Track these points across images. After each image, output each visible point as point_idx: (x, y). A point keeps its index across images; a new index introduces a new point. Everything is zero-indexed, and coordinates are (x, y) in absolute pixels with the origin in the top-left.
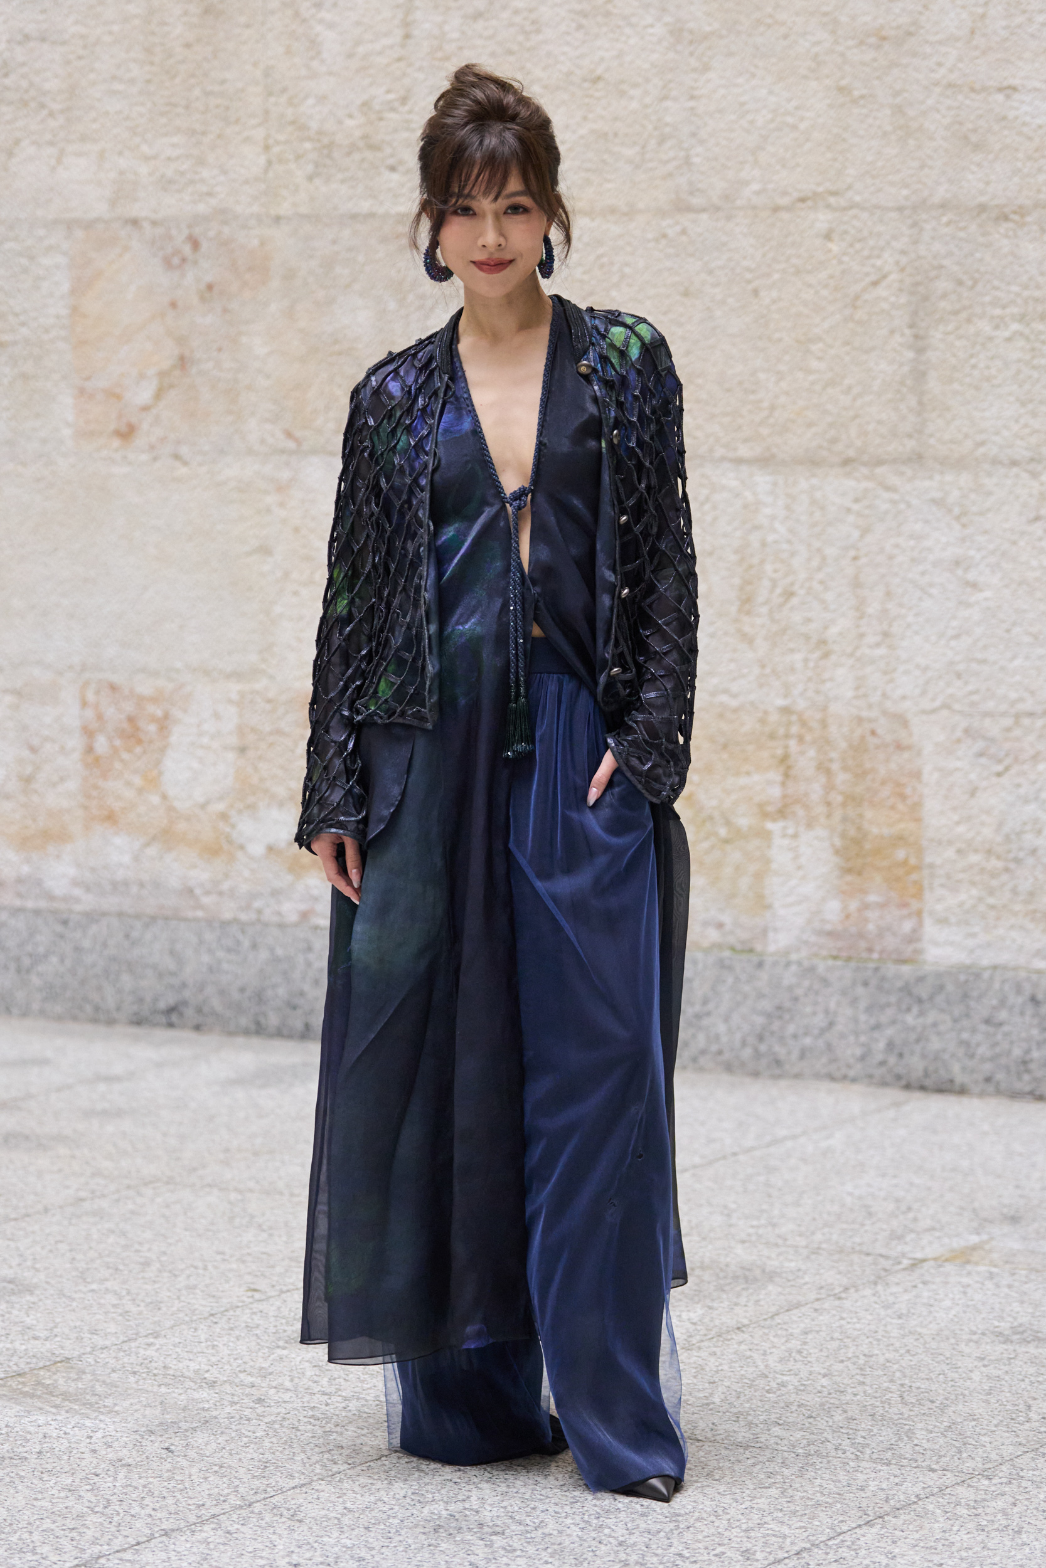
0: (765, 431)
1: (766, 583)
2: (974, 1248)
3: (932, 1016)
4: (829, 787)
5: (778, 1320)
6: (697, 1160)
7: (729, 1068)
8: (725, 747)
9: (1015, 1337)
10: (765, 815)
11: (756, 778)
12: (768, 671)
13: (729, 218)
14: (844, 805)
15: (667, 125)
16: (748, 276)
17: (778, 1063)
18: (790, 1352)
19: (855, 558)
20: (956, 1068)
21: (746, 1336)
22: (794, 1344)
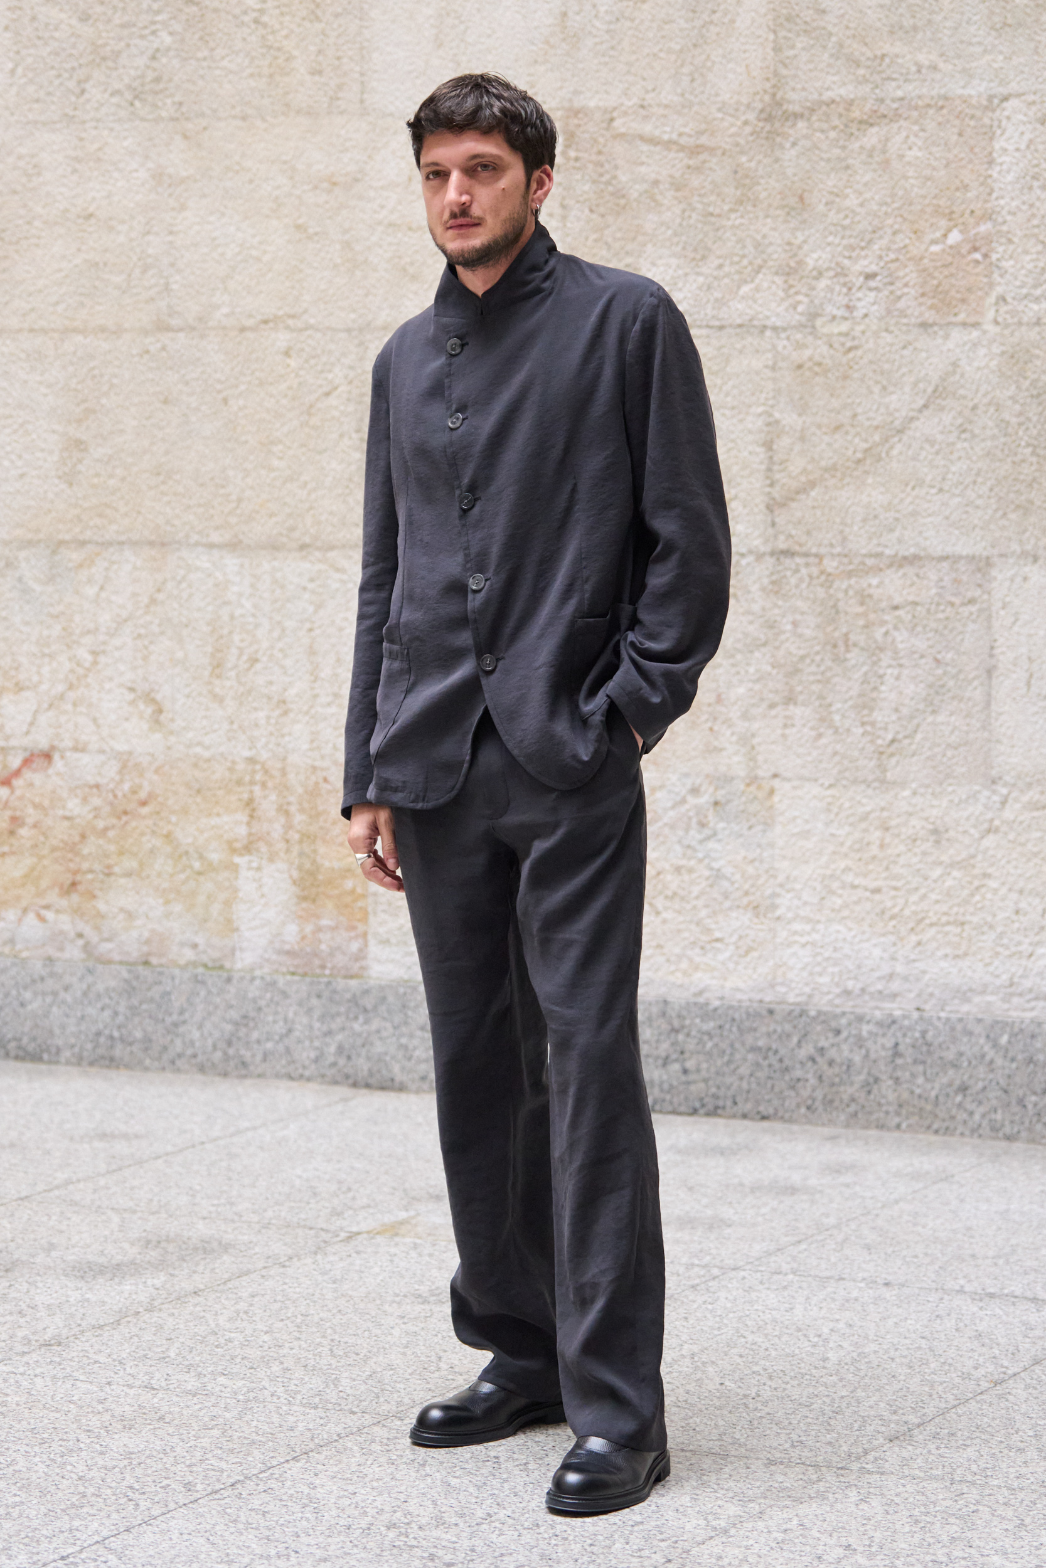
0: (233, 520)
1: (234, 651)
2: (402, 1223)
3: (375, 1024)
4: (288, 827)
5: (230, 1285)
6: (169, 1148)
7: (202, 1069)
8: (199, 791)
9: (432, 1299)
10: (234, 851)
11: (225, 818)
12: (235, 726)
13: (203, 337)
14: (301, 842)
15: (149, 256)
16: (219, 387)
17: (244, 1064)
18: (238, 1312)
19: (310, 630)
20: (396, 1068)
21: (201, 1299)
22: (242, 1306)
